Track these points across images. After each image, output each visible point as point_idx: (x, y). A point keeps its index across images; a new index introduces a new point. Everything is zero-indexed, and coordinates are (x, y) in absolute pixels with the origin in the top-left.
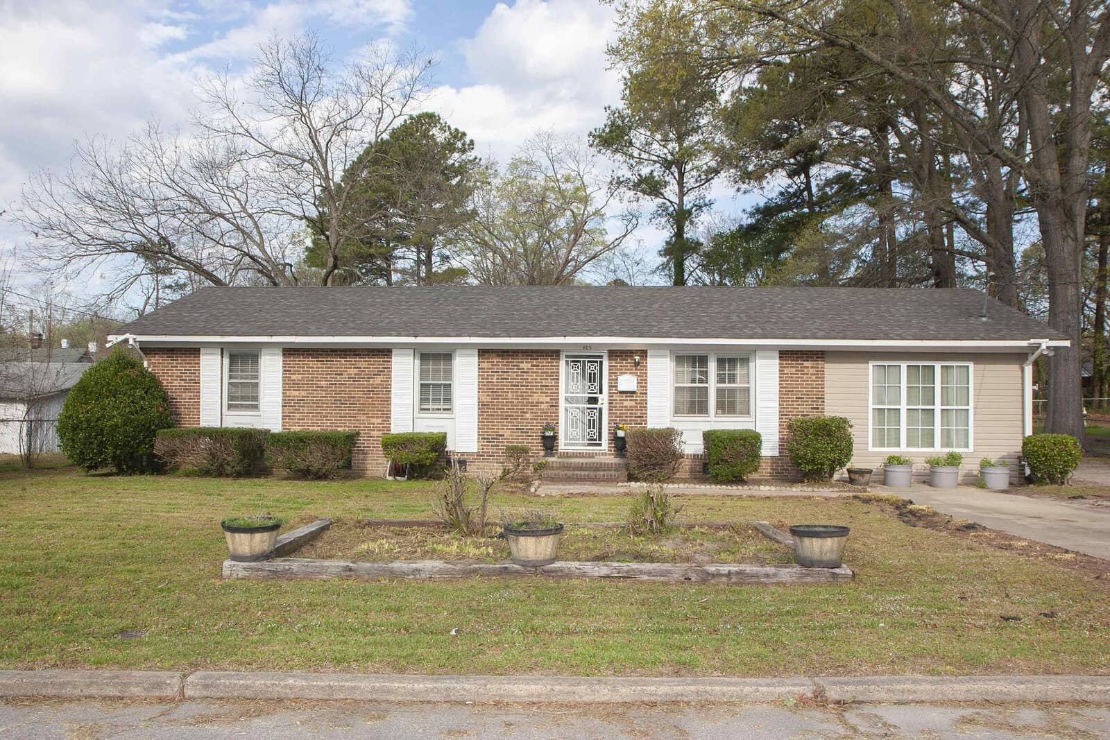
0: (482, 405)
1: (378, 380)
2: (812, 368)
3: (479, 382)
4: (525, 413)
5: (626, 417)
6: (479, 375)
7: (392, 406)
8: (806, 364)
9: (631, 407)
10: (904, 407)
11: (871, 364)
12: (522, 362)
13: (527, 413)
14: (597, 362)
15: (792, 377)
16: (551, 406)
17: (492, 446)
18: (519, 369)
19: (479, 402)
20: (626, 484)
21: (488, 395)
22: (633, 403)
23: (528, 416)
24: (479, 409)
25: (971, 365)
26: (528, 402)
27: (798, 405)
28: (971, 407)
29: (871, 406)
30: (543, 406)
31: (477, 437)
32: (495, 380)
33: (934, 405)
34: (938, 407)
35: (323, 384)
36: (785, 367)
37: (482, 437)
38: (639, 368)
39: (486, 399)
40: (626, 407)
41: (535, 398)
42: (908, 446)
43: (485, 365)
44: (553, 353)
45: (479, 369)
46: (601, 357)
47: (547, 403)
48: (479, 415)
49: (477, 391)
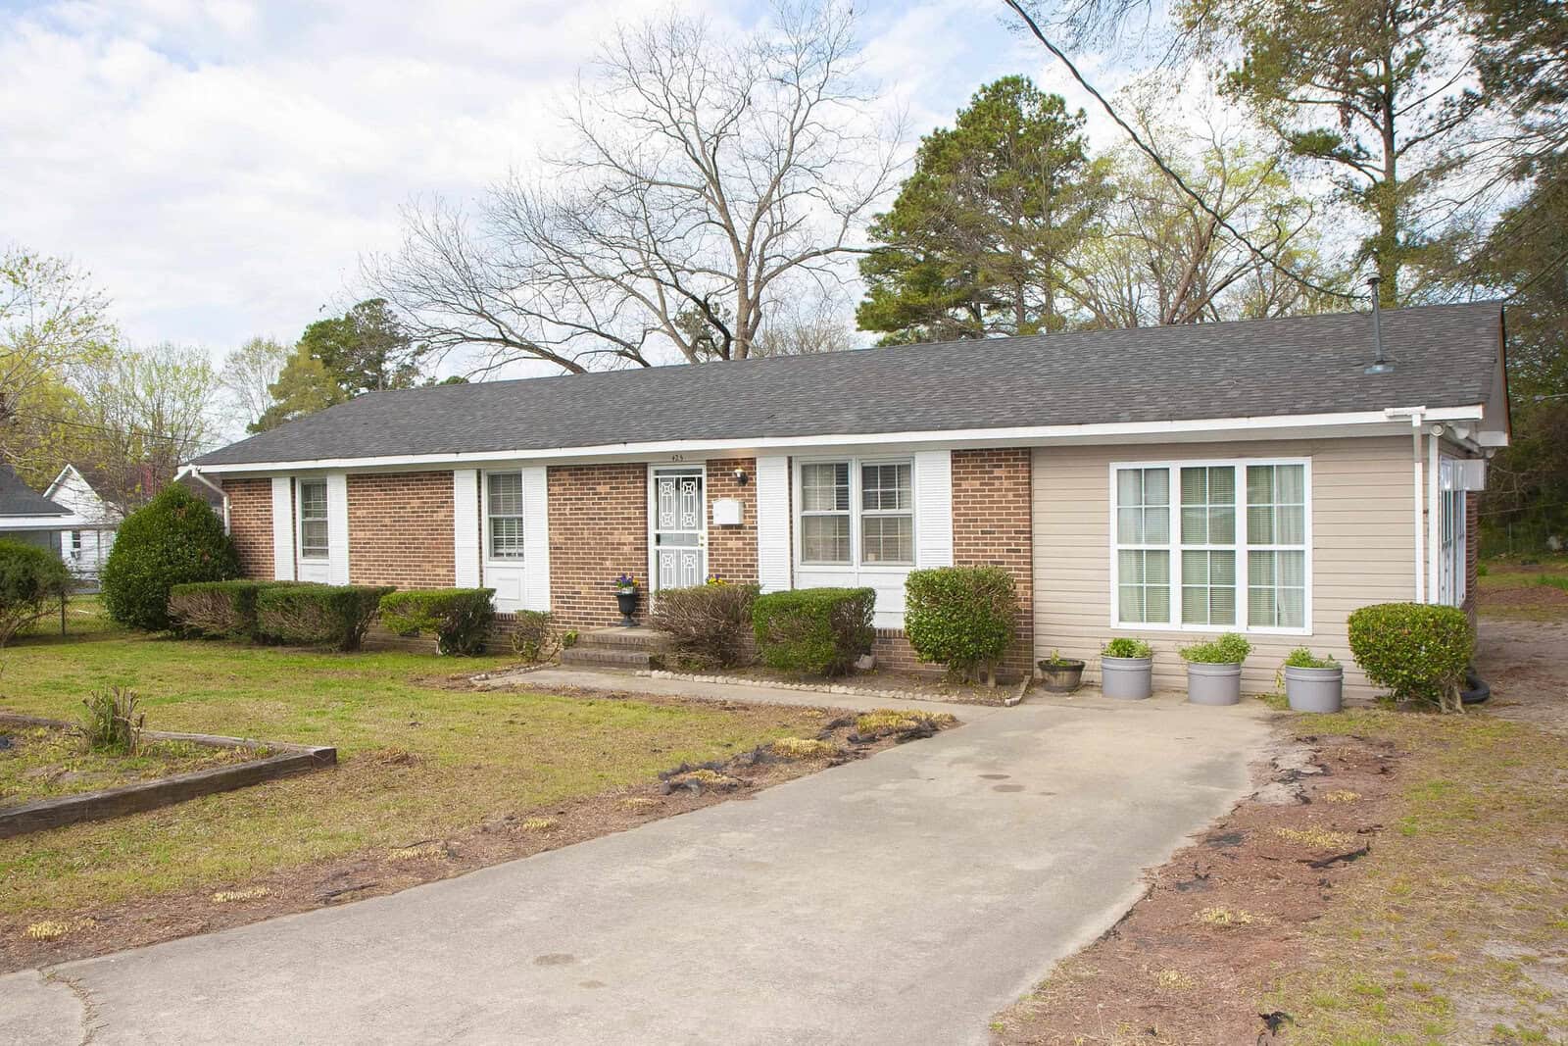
0: (554, 548)
1: (441, 515)
2: (1007, 478)
3: (550, 514)
4: (603, 559)
5: (732, 565)
6: (549, 505)
7: (456, 550)
8: (997, 472)
9: (738, 549)
10: (1175, 546)
11: (1114, 467)
12: (599, 484)
13: (606, 559)
14: (693, 479)
15: (975, 496)
16: (636, 549)
17: (568, 608)
18: (596, 494)
19: (550, 544)
20: (647, 672)
21: (561, 534)
22: (740, 544)
23: (608, 564)
24: (551, 553)
25: (1307, 462)
26: (607, 544)
27: (986, 544)
28: (1307, 547)
29: (1115, 547)
30: (626, 549)
31: (549, 595)
32: (567, 512)
33: (1234, 543)
34: (1241, 547)
35: (387, 521)
36: (961, 479)
37: (556, 596)
38: (746, 487)
39: (559, 539)
40: (731, 549)
41: (615, 538)
42: (1184, 620)
43: (556, 489)
44: (638, 469)
45: (549, 495)
46: (699, 471)
47: (630, 544)
48: (551, 563)
49: (546, 526)
